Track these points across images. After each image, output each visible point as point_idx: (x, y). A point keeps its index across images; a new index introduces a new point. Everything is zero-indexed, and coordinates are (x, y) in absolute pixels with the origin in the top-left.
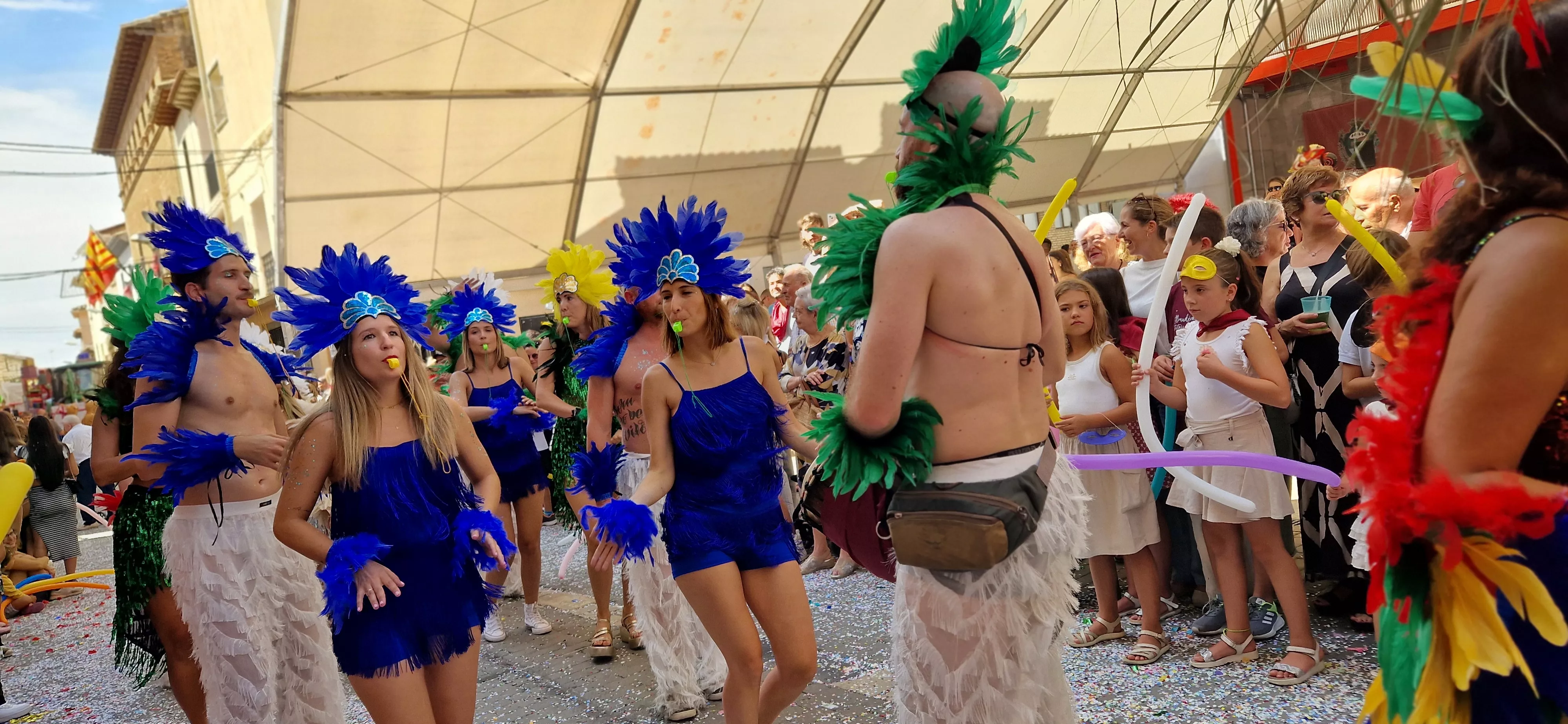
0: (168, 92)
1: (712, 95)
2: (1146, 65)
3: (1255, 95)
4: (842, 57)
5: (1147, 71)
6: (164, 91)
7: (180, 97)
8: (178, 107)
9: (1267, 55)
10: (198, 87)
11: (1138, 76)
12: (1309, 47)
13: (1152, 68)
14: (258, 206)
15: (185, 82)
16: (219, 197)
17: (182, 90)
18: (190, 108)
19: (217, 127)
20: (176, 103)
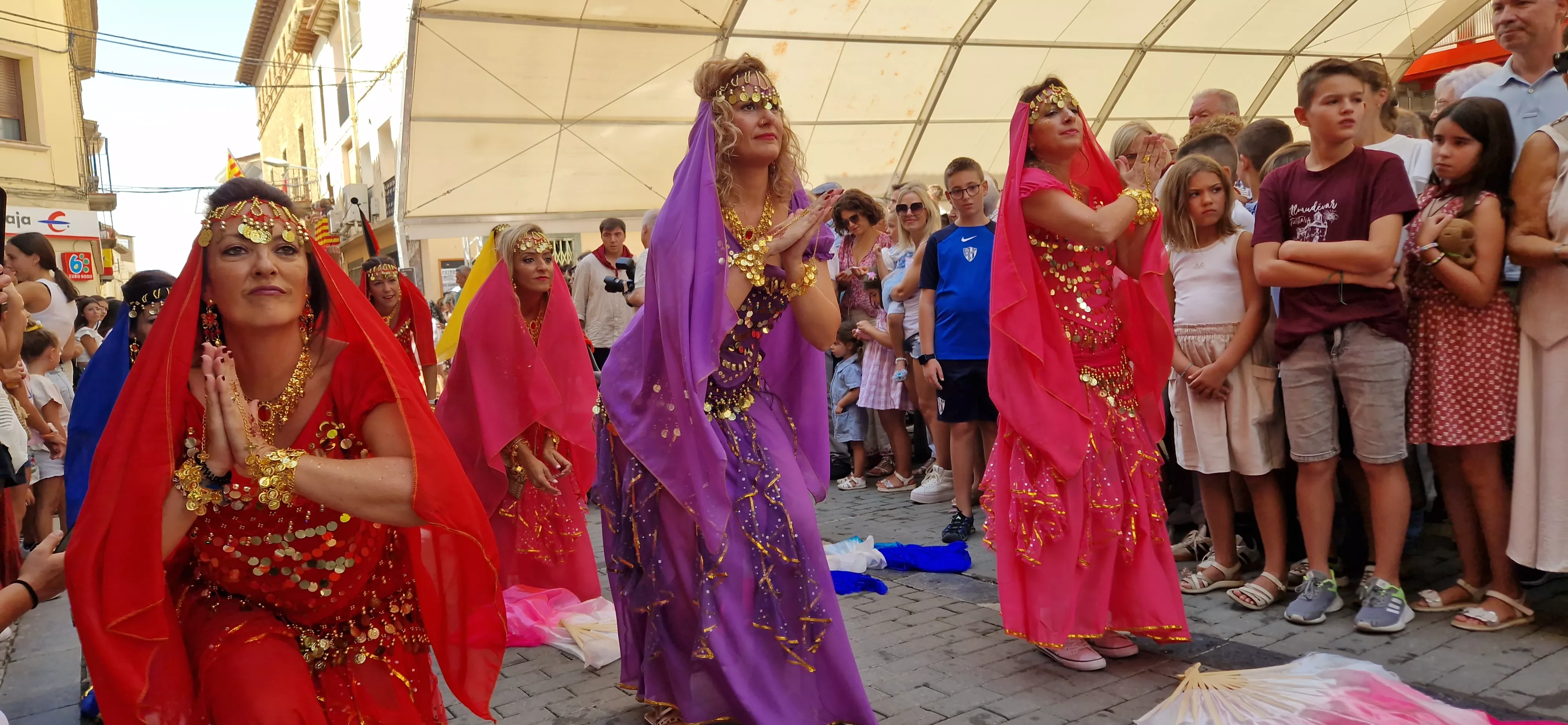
0: (308, 18)
1: (842, 43)
2: (1298, 49)
3: (1410, 93)
4: (979, 15)
5: (1299, 54)
6: (304, 16)
7: (319, 22)
8: (317, 33)
9: (1430, 48)
10: (337, 13)
11: (1288, 59)
12: (1478, 41)
13: (1305, 51)
14: (385, 131)
15: (325, 8)
16: (349, 122)
17: (322, 15)
18: (328, 35)
19: (351, 53)
20: (315, 29)
